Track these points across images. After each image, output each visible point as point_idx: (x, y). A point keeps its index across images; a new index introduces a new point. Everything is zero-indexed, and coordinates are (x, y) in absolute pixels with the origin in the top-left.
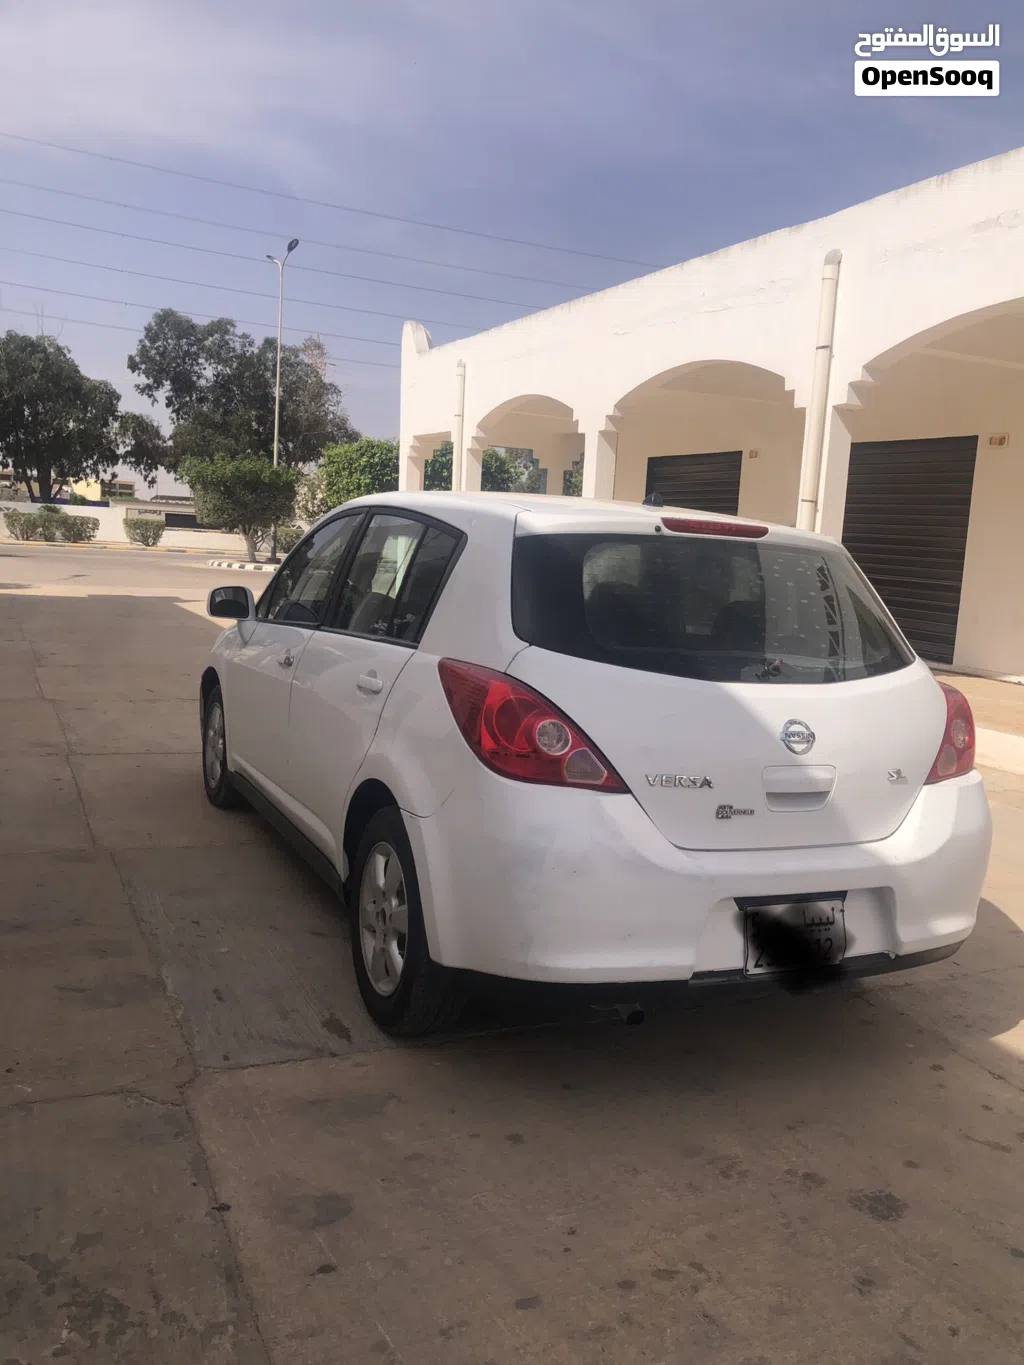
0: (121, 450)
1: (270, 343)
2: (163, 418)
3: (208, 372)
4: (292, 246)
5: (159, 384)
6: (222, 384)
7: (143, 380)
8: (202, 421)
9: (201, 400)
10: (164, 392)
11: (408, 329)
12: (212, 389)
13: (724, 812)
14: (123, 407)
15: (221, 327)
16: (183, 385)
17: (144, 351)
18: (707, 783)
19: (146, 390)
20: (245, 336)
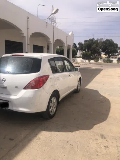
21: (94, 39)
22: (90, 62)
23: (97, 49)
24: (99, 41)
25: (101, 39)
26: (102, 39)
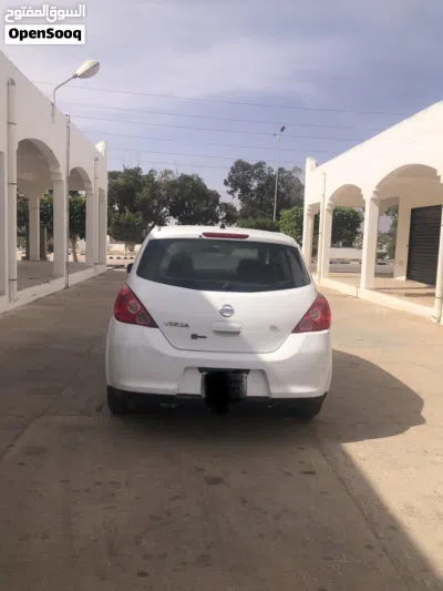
0: (220, 217)
1: (281, 170)
2: (237, 204)
3: (255, 184)
4: (282, 129)
5: (235, 190)
6: (260, 188)
7: (230, 189)
8: (252, 204)
9: (252, 195)
10: (237, 194)
11: (308, 160)
12: (256, 190)
13: (194, 337)
14: (221, 200)
15: (260, 165)
16: (245, 190)
17: (230, 177)
18: (187, 326)
19: (231, 193)
20: (270, 168)
21: (139, 169)
22: (132, 250)
23: (153, 207)
24: (157, 178)
25: (167, 172)
26: (171, 172)
